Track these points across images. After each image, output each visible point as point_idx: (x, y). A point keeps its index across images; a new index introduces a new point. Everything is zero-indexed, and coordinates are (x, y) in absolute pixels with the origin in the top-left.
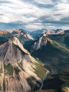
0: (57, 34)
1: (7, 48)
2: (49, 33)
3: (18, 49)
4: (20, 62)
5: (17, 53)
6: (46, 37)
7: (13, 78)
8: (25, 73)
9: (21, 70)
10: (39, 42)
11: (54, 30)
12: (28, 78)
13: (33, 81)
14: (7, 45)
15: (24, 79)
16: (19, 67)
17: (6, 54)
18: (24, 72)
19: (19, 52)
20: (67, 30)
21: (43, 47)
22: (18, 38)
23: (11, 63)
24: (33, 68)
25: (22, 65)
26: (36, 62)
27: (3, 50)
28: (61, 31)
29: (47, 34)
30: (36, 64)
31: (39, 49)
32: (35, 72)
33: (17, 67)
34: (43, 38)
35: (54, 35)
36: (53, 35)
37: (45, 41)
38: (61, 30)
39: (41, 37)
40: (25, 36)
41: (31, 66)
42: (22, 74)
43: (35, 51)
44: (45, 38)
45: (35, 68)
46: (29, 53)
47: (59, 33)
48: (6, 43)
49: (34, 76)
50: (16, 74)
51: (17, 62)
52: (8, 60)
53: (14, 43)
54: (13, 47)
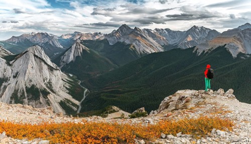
0: (96, 39)
1: (27, 63)
2: (85, 38)
3: (43, 63)
4: (48, 81)
5: (42, 69)
6: (81, 44)
7: (41, 103)
8: (55, 96)
9: (50, 92)
10: (71, 51)
12: (61, 101)
13: (68, 104)
15: (56, 103)
16: (47, 89)
17: (27, 72)
18: (54, 94)
19: (45, 67)
20: (108, 34)
21: (77, 58)
22: (41, 47)
23: (35, 84)
24: (66, 88)
25: (51, 85)
26: (69, 79)
27: (21, 66)
28: (101, 36)
29: (81, 39)
30: (69, 82)
31: (72, 62)
32: (69, 93)
33: (45, 89)
34: (76, 45)
35: (92, 40)
36: (90, 40)
37: (80, 49)
38: (100, 33)
39: (73, 45)
40: (51, 43)
41: (64, 86)
42: (53, 97)
43: (67, 64)
44: (79, 45)
45: (68, 87)
46: (58, 68)
47: (97, 37)
49: (68, 98)
50: (44, 98)
51: (44, 81)
52: (31, 81)
53: (36, 54)
54: (35, 60)
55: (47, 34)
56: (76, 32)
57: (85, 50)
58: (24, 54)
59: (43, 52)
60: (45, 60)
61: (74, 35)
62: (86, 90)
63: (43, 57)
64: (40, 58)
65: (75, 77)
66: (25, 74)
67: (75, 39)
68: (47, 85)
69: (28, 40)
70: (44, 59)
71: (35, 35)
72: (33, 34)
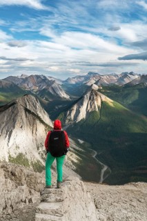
0: (124, 83)
1: (14, 121)
3: (38, 122)
5: (36, 130)
6: (99, 93)
10: (82, 104)
11: (116, 76)
14: (13, 112)
17: (14, 133)
19: (41, 128)
22: (36, 96)
23: (24, 153)
24: (72, 161)
26: (77, 148)
27: (4, 124)
28: (133, 77)
29: (99, 84)
30: (78, 153)
31: (83, 120)
33: (39, 161)
34: (91, 95)
37: (97, 100)
38: (131, 73)
39: (86, 93)
40: (51, 91)
41: (68, 158)
43: (75, 124)
44: (96, 95)
45: (76, 161)
47: (127, 81)
48: (10, 108)
51: (38, 149)
52: (18, 147)
53: (28, 107)
54: (26, 117)
55: (44, 77)
56: (90, 73)
57: (105, 102)
58: (10, 106)
59: (38, 105)
60: (42, 117)
61: (87, 78)
62: (105, 168)
63: (38, 113)
64: (33, 114)
65: (87, 145)
66: (10, 136)
67: (89, 84)
68: (42, 155)
69: (16, 86)
70: (40, 115)
71: (27, 78)
72: (24, 77)
